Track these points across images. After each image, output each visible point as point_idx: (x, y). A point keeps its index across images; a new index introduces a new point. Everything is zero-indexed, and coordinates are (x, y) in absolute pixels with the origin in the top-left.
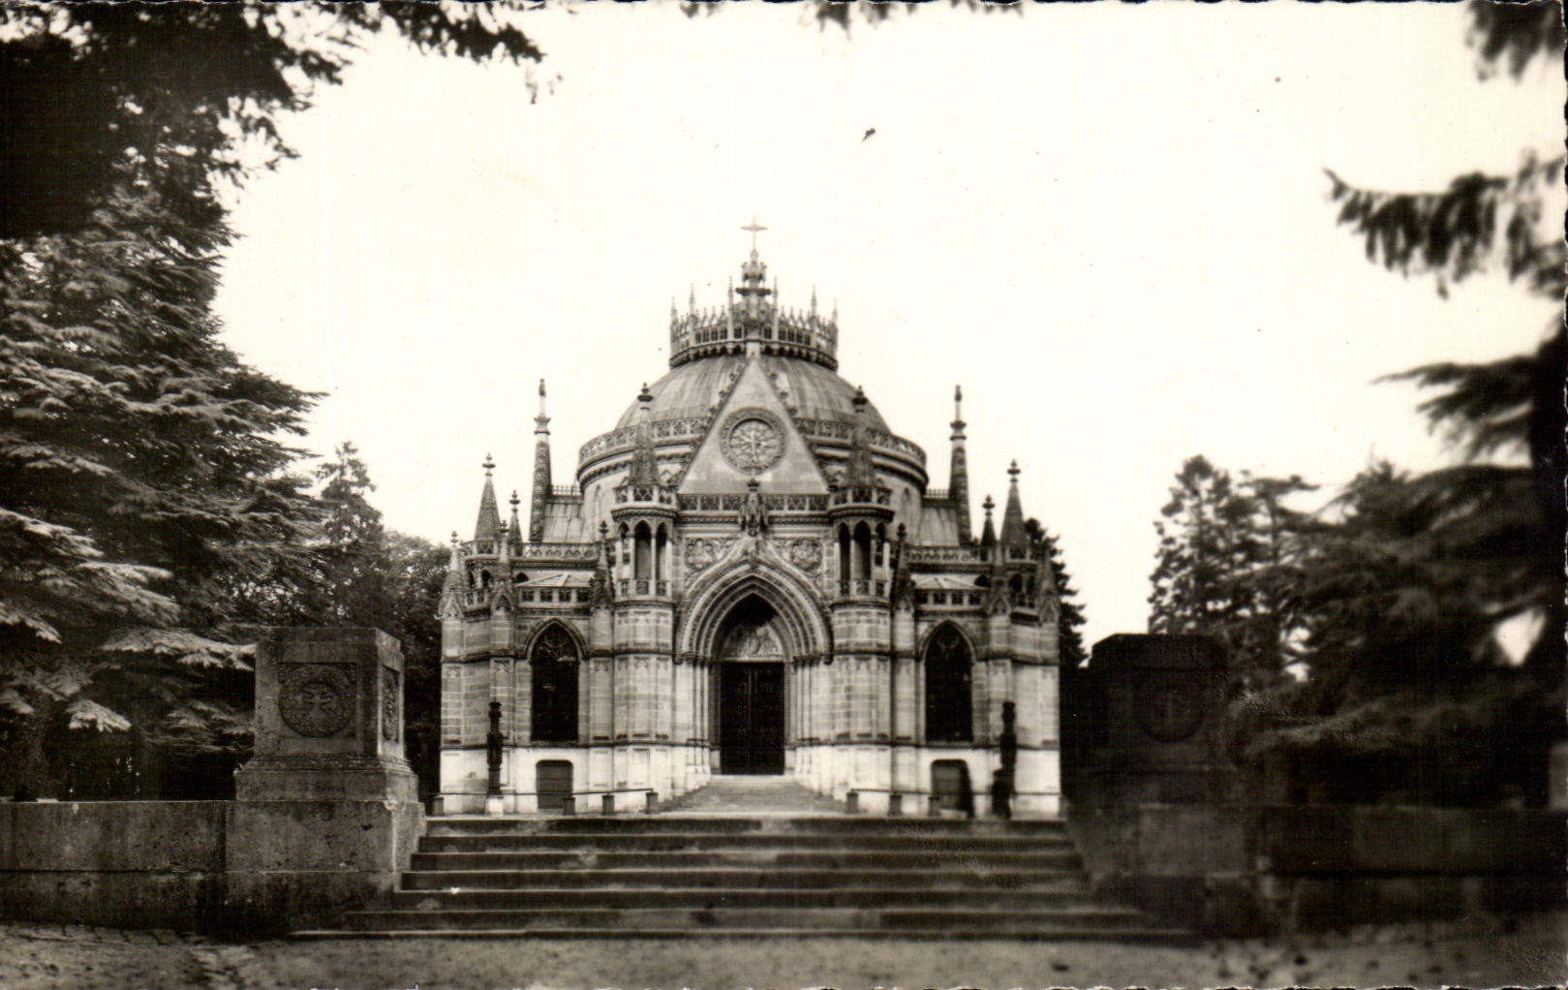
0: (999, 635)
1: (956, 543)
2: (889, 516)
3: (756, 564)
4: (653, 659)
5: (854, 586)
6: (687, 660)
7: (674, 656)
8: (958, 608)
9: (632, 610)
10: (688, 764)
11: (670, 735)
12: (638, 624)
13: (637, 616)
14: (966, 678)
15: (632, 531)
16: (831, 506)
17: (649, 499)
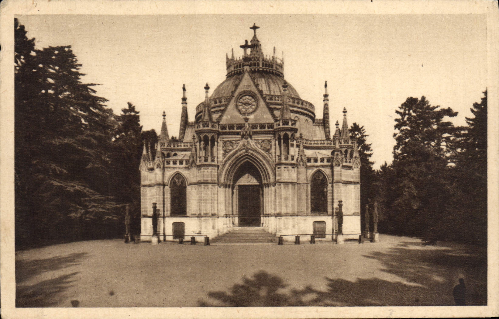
0: (337, 174)
1: (325, 139)
2: (295, 130)
3: (247, 150)
4: (210, 186)
5: (283, 157)
6: (223, 185)
7: (218, 184)
8: (322, 164)
9: (202, 168)
10: (224, 224)
11: (217, 213)
12: (204, 173)
13: (204, 170)
14: (325, 190)
15: (202, 139)
16: (275, 127)
17: (208, 127)
